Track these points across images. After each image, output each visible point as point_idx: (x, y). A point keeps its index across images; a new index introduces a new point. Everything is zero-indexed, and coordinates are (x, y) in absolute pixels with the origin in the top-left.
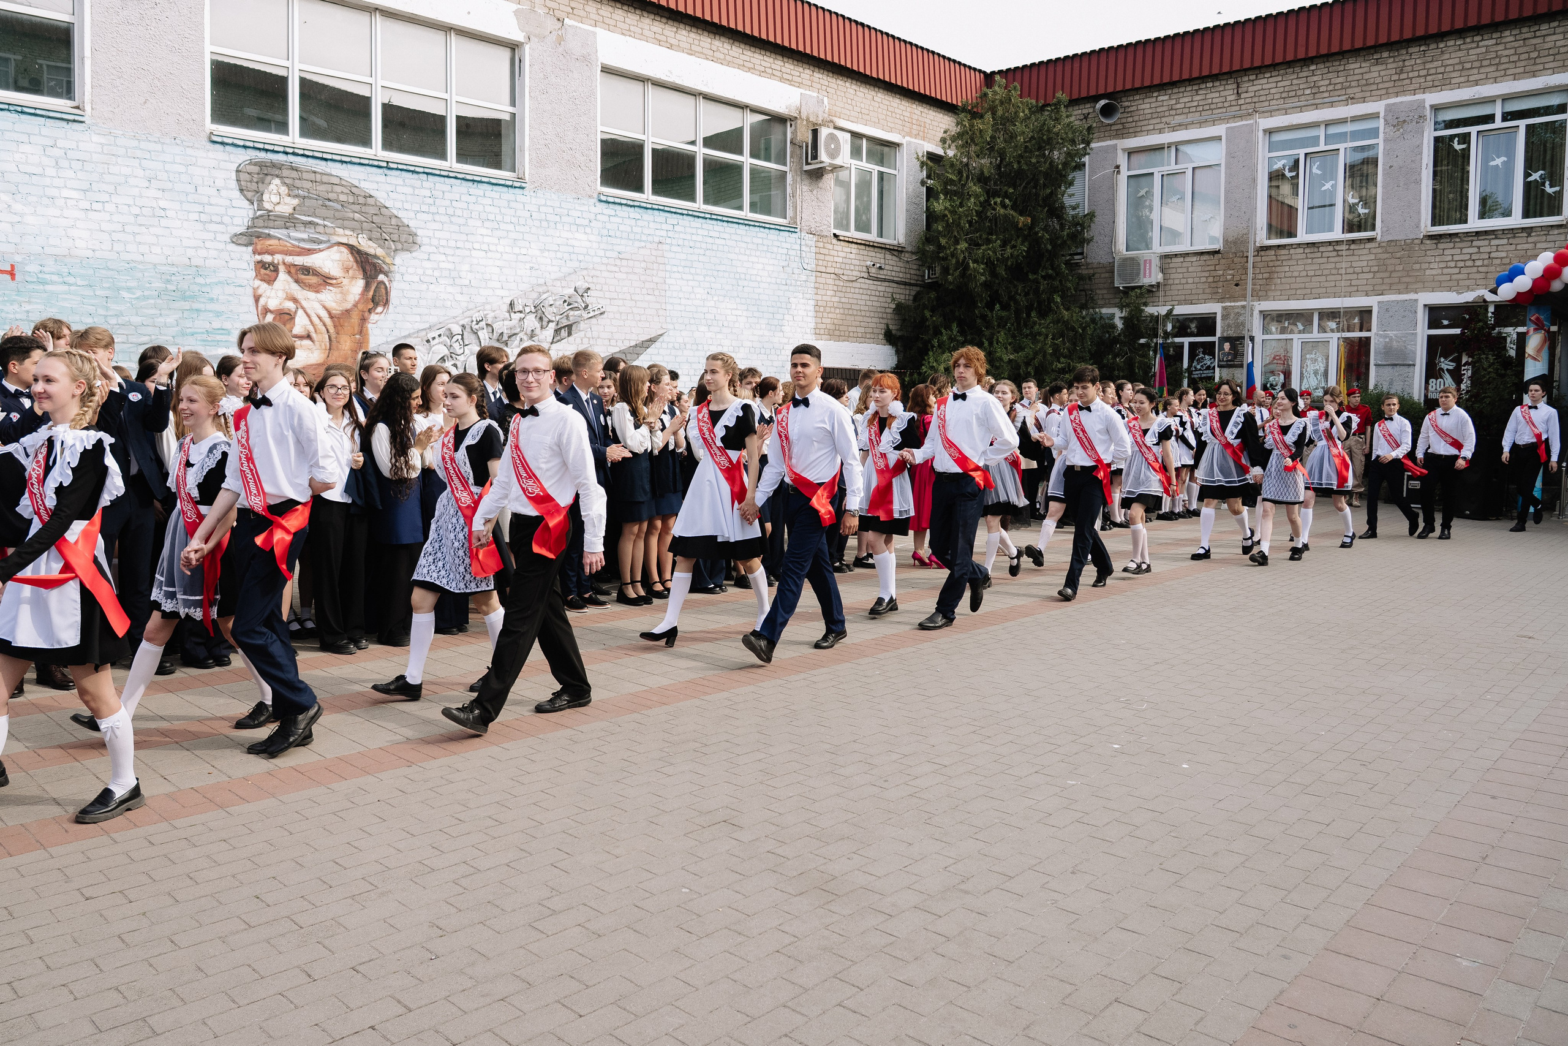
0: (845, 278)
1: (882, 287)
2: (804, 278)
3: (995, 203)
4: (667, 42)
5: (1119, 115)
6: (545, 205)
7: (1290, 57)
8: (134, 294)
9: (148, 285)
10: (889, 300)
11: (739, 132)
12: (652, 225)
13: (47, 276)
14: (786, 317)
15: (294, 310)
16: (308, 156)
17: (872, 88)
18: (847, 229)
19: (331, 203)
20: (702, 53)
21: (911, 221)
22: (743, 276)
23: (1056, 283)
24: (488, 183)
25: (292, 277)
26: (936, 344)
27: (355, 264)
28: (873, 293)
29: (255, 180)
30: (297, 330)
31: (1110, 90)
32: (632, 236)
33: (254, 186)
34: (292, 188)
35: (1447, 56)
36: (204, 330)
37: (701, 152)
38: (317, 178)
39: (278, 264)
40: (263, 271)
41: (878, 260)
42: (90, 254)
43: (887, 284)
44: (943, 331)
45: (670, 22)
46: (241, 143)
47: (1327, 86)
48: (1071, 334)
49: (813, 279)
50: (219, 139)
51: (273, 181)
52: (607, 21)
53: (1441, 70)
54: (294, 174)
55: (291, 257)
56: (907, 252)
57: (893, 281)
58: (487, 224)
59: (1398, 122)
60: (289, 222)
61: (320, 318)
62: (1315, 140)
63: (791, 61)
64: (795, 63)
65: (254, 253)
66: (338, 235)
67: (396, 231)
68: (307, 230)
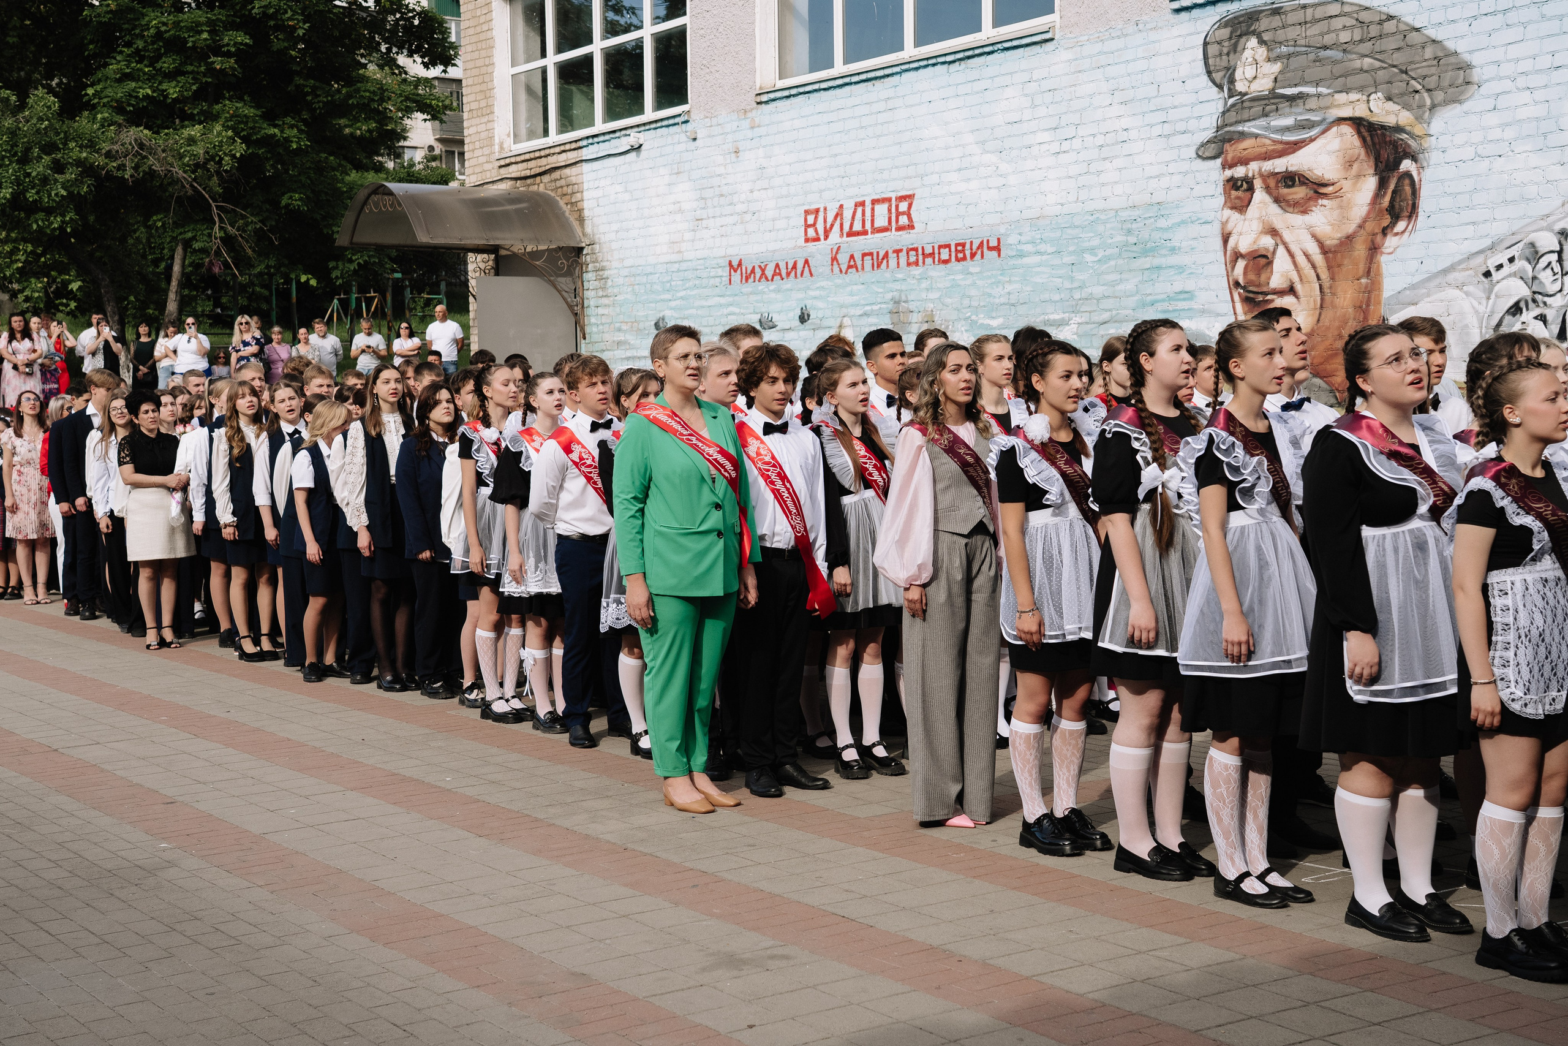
8: (1096, 255)
9: (1110, 241)
15: (1271, 249)
19: (1328, 53)
25: (1271, 194)
27: (1363, 152)
29: (1225, 50)
30: (1276, 281)
33: (1224, 61)
34: (1273, 46)
36: (1164, 296)
38: (1307, 17)
39: (1253, 177)
40: (1234, 193)
50: (1179, 5)
54: (1276, 21)
55: (1271, 162)
60: (1271, 102)
61: (1307, 256)
65: (1226, 166)
66: (1339, 106)
67: (1433, 70)
68: (1294, 110)
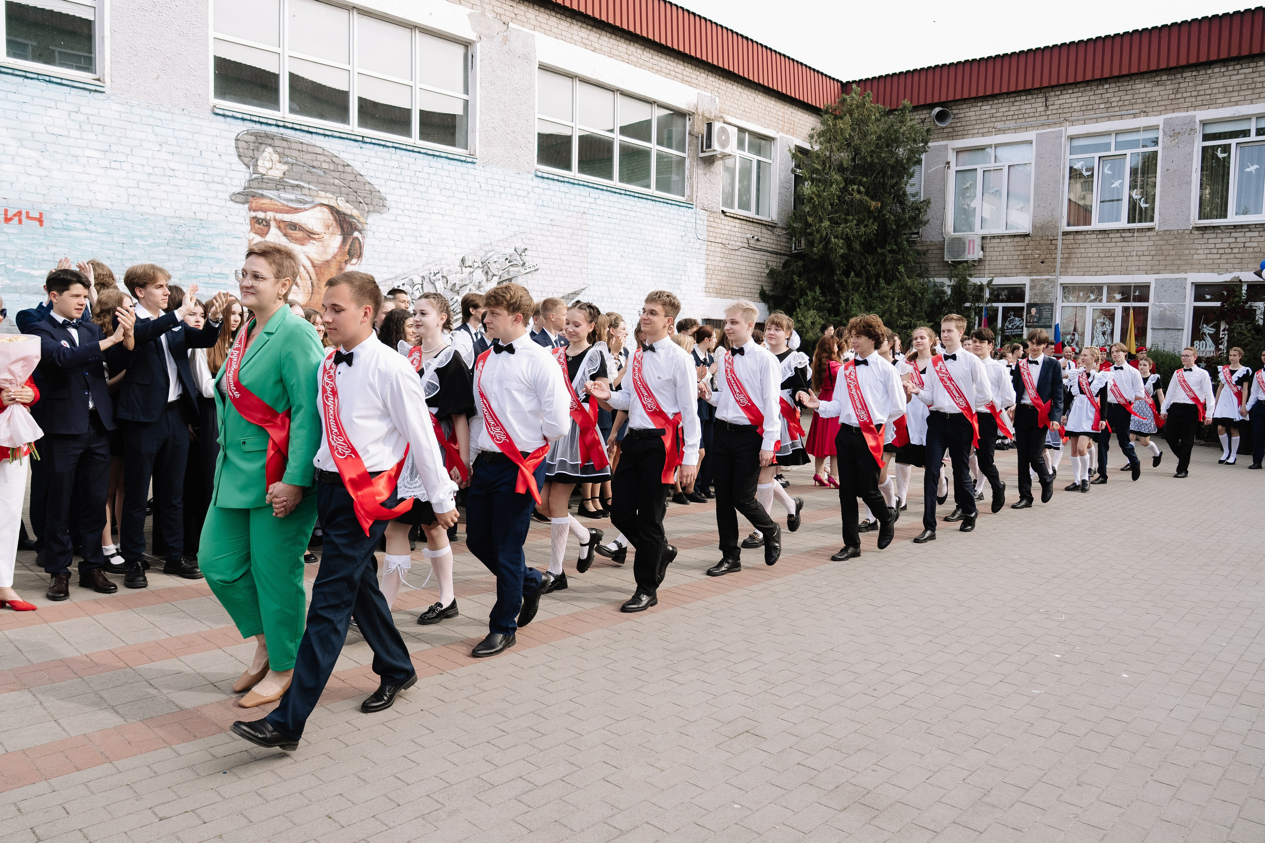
0: (730, 247)
1: (759, 256)
2: (698, 246)
3: (853, 190)
4: (591, 46)
5: (950, 121)
6: (492, 178)
7: (1089, 77)
8: (146, 241)
9: (159, 234)
10: (764, 266)
11: (648, 123)
12: (578, 198)
13: (72, 224)
14: (683, 277)
16: (296, 129)
17: (754, 91)
18: (732, 207)
19: (315, 170)
20: (619, 56)
21: (782, 202)
22: (649, 243)
23: (900, 257)
24: (445, 158)
25: (281, 231)
26: (803, 303)
27: (334, 222)
28: (752, 260)
29: (251, 148)
31: (943, 99)
32: (561, 207)
33: (250, 153)
34: (283, 156)
35: (1213, 81)
36: (206, 274)
37: (618, 139)
38: (303, 148)
39: (270, 220)
40: (257, 226)
41: (755, 234)
42: (109, 206)
43: (762, 253)
44: (808, 292)
45: (594, 30)
46: (240, 116)
47: (1118, 102)
48: (912, 298)
49: (705, 247)
50: (221, 112)
51: (266, 149)
52: (543, 26)
53: (1209, 92)
54: (284, 144)
55: (281, 215)
56: (779, 227)
57: (767, 251)
58: (444, 192)
59: (1174, 134)
60: (280, 184)
61: (304, 267)
62: (1107, 147)
63: (690, 66)
64: (694, 67)
65: (250, 210)
66: (321, 197)
67: (369, 196)
68: (295, 192)
